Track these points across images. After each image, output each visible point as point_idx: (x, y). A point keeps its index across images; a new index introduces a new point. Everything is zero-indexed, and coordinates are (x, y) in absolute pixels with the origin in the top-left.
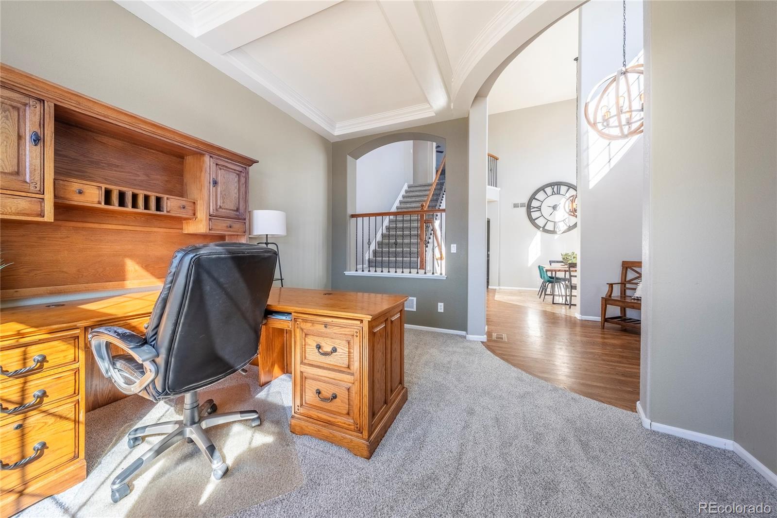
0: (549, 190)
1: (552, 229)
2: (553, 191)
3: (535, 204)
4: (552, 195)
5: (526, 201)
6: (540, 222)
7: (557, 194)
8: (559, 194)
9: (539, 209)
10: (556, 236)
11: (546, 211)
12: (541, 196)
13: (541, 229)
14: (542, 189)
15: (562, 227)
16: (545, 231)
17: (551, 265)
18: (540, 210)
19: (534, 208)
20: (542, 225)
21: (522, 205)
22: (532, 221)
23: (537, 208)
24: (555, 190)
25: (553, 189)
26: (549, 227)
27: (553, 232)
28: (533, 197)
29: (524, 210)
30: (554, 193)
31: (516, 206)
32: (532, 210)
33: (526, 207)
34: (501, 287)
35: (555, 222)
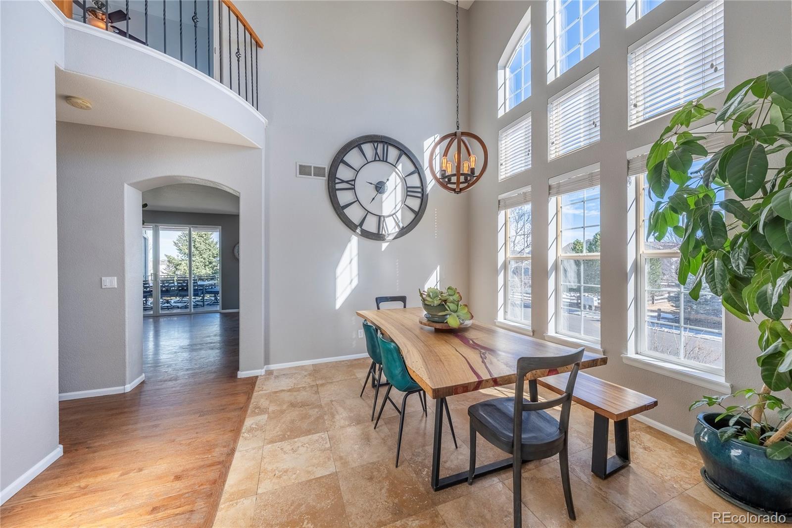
0: (368, 148)
1: (374, 230)
2: (377, 153)
3: (343, 173)
4: (375, 160)
5: (325, 163)
6: (353, 213)
7: (383, 161)
8: (386, 161)
9: (351, 185)
10: (385, 245)
11: (364, 191)
12: (353, 157)
13: (358, 230)
14: (356, 144)
15: (391, 227)
16: (366, 234)
17: (378, 308)
18: (354, 189)
19: (343, 182)
20: (356, 221)
21: (319, 172)
22: (339, 210)
23: (347, 182)
24: (380, 151)
25: (376, 149)
26: (371, 225)
27: (378, 237)
28: (339, 159)
29: (321, 183)
30: (377, 159)
31: (304, 170)
32: (338, 186)
33: (326, 178)
34: (273, 367)
35: (380, 217)
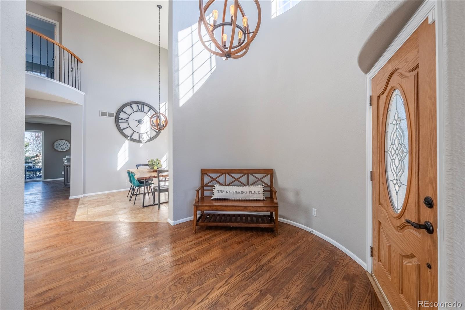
0: (135, 106)
1: (137, 138)
2: (139, 108)
3: (122, 115)
4: (138, 111)
5: (114, 111)
6: (128, 132)
7: (142, 111)
8: (143, 112)
9: (127, 121)
10: (141, 145)
11: (133, 123)
12: (128, 109)
13: (129, 138)
14: (130, 104)
15: (145, 138)
16: (132, 140)
17: (137, 168)
18: (128, 122)
19: (122, 119)
20: (129, 135)
21: (111, 115)
22: (121, 130)
23: (125, 119)
24: (140, 107)
25: (138, 107)
26: (136, 137)
27: (139, 141)
28: (121, 110)
29: (112, 119)
30: (139, 110)
31: (103, 114)
32: (120, 121)
33: (114, 117)
34: (87, 195)
35: (140, 133)
